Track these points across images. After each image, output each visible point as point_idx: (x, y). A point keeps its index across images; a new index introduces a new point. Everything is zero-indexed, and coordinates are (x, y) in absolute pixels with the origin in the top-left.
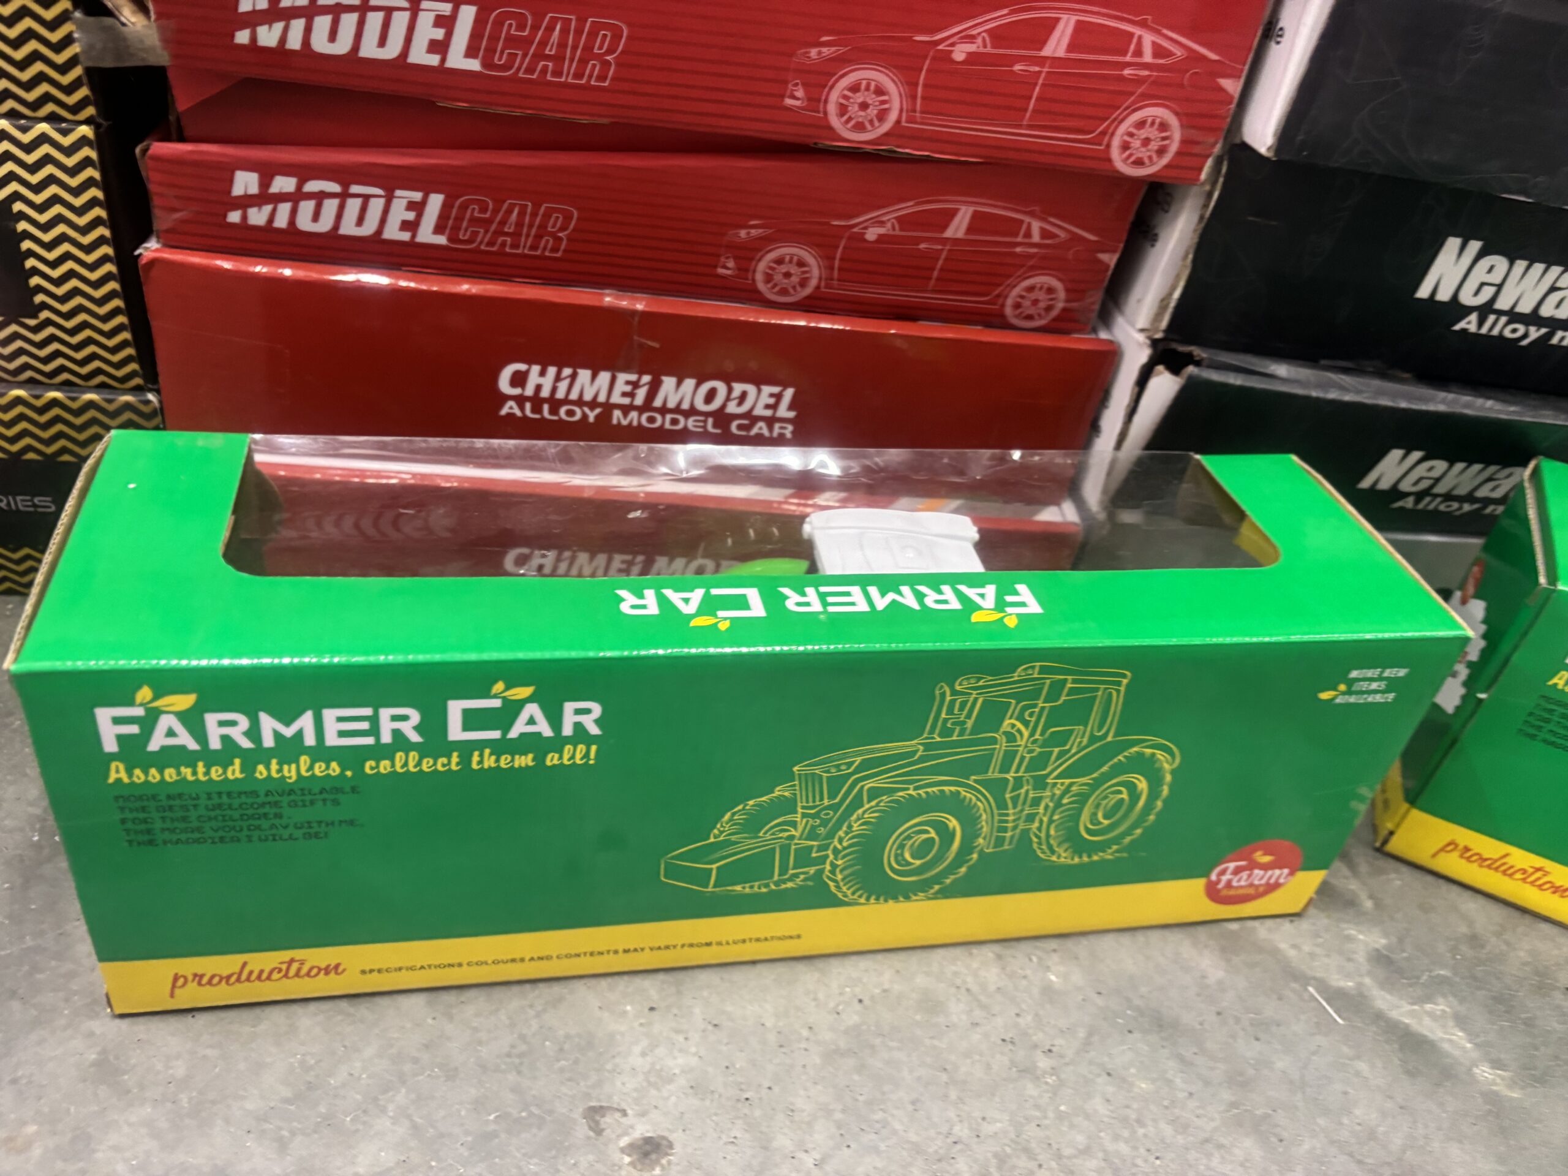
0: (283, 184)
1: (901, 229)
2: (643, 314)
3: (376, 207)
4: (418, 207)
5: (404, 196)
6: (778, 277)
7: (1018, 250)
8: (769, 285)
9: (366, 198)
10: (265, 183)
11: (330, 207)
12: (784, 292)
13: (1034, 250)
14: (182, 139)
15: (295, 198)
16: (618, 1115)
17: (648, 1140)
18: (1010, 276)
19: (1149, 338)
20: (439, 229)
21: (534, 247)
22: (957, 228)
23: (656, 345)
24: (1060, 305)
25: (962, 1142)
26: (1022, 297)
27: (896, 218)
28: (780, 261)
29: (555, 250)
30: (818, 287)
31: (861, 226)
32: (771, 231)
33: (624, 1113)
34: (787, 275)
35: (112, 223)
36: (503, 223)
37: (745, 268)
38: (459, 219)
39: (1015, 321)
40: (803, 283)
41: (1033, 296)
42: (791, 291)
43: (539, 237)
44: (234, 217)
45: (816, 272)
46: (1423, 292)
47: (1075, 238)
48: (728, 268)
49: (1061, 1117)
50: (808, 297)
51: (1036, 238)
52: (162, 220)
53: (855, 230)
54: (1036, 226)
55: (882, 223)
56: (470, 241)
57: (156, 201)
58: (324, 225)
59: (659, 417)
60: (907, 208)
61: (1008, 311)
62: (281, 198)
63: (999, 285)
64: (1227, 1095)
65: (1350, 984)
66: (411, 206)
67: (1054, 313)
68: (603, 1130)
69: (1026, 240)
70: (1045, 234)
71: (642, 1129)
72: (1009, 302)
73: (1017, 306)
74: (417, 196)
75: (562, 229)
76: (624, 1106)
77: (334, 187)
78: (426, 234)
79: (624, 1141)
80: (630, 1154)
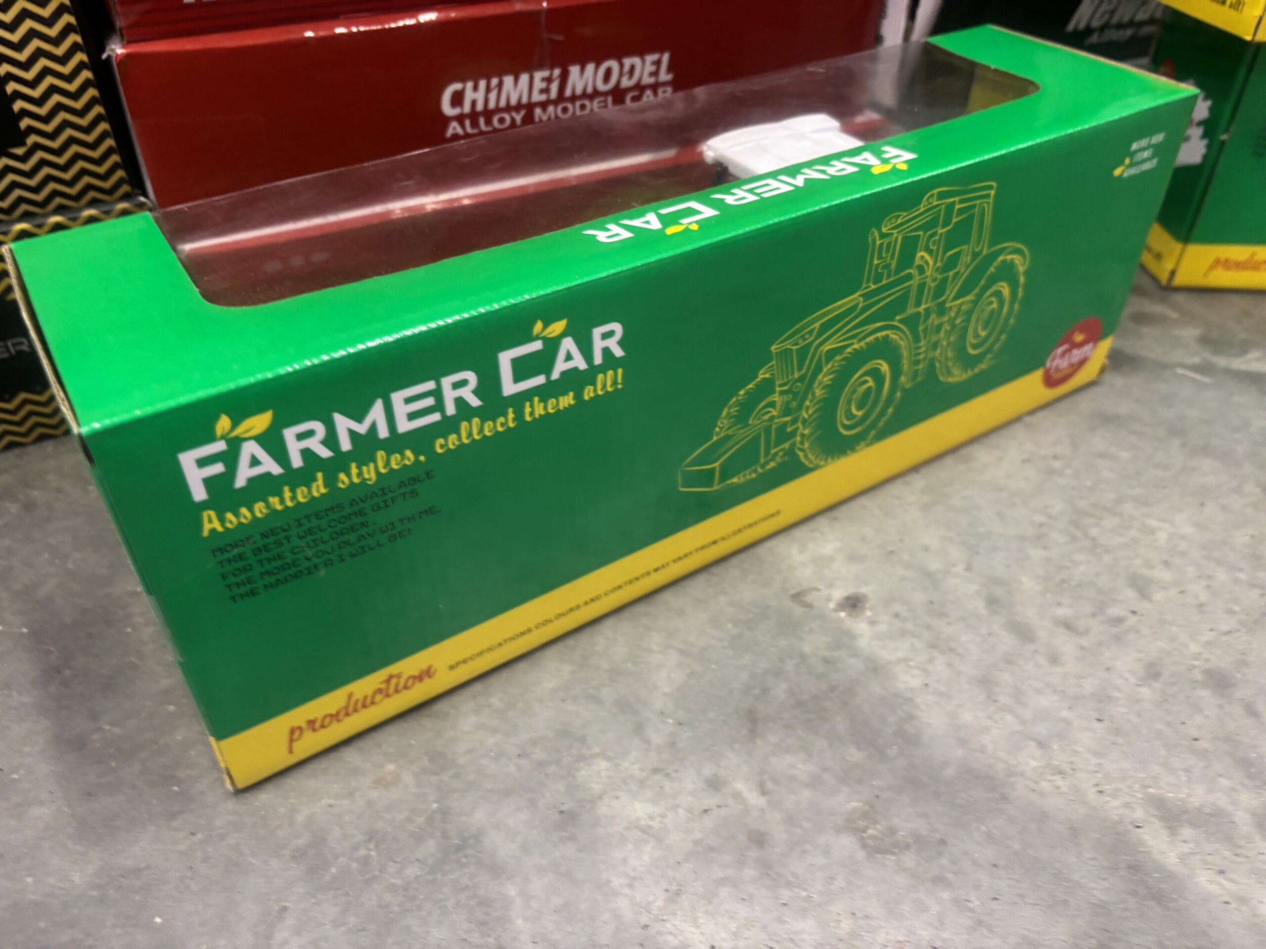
2: (549, 11)
16: (814, 593)
17: (848, 598)
23: (559, 38)
33: (818, 589)
52: (121, 16)
59: (570, 106)
64: (1176, 442)
65: (1198, 359)
68: (812, 606)
76: (814, 585)
79: (832, 605)
80: (842, 611)
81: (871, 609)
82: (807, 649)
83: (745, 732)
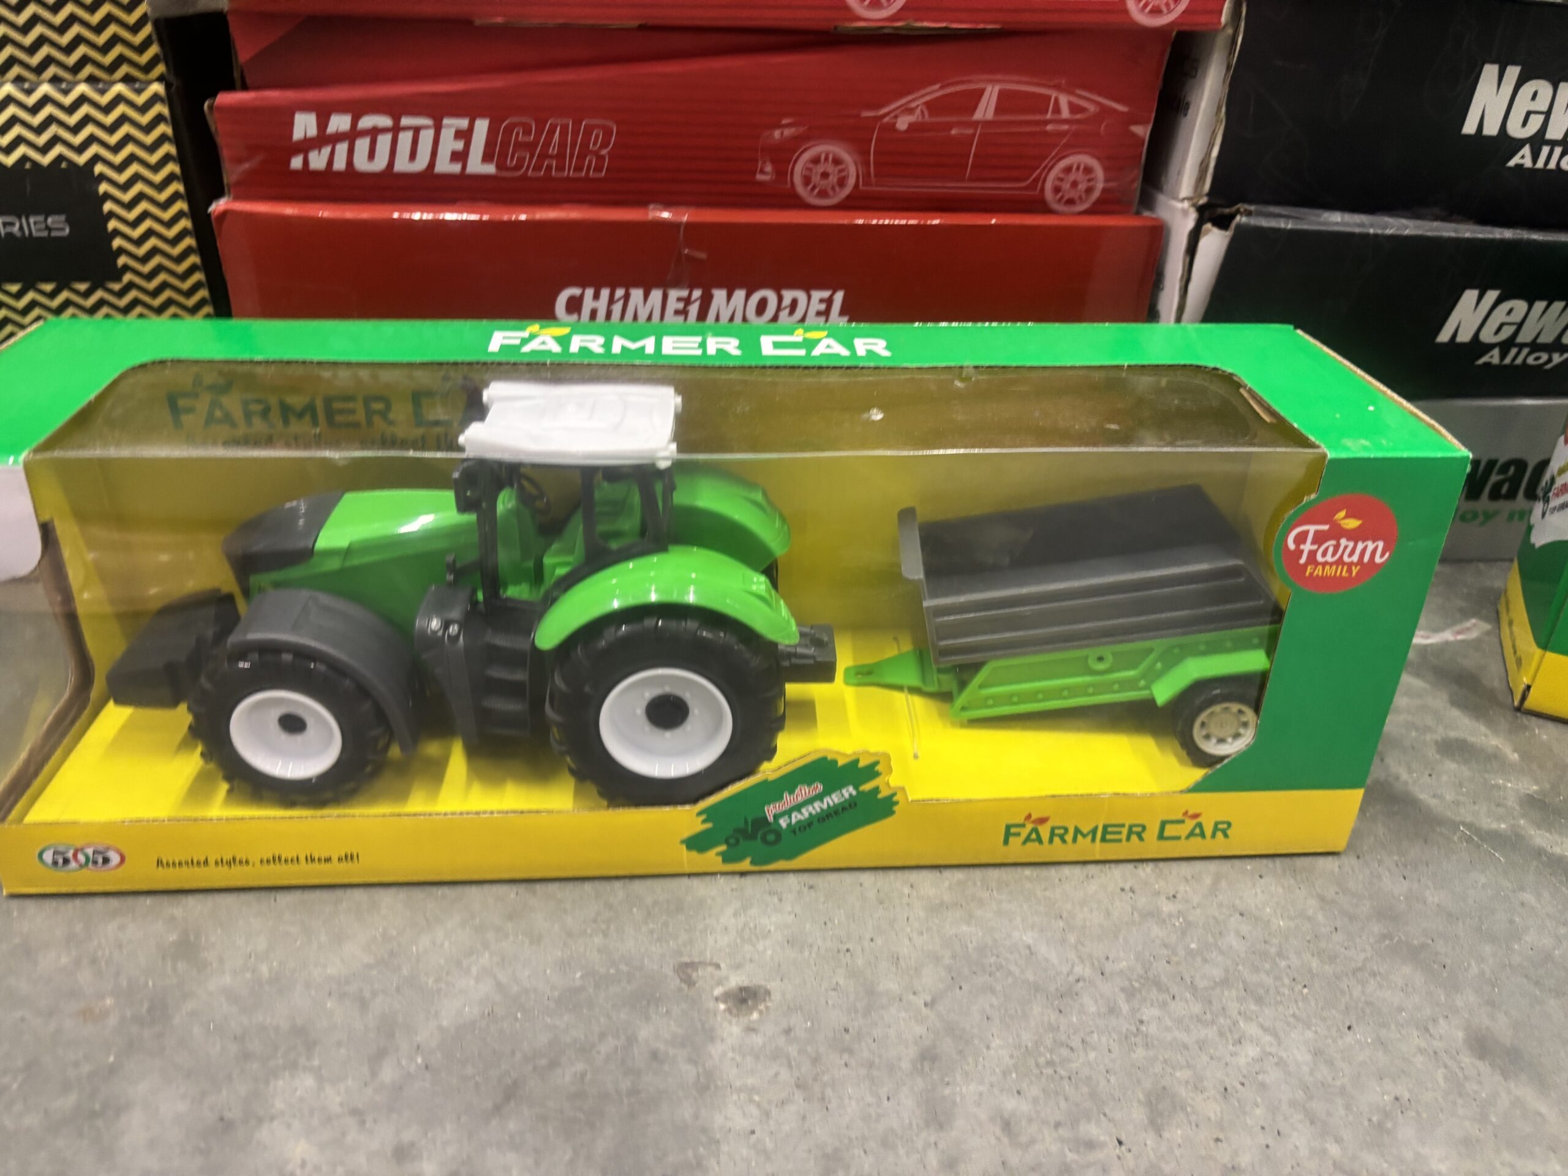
0: (339, 123)
1: (930, 115)
2: (689, 225)
3: (426, 138)
4: (465, 135)
5: (452, 124)
6: (816, 179)
7: (1049, 127)
8: (809, 188)
9: (417, 130)
10: (322, 124)
11: (384, 141)
12: (823, 194)
13: (1066, 127)
14: (245, 87)
15: (352, 136)
16: (710, 969)
17: (742, 989)
18: (1045, 158)
19: (1194, 205)
20: (487, 157)
21: (578, 169)
22: (986, 110)
23: (702, 255)
24: (1100, 186)
25: (1084, 980)
26: (1061, 180)
27: (927, 104)
28: (816, 161)
29: (598, 169)
30: (856, 185)
31: (892, 115)
32: (801, 130)
33: (718, 966)
34: (825, 175)
35: (185, 177)
36: (548, 143)
37: (783, 171)
38: (505, 144)
39: (1056, 206)
40: (842, 182)
41: (1072, 177)
42: (831, 193)
43: (582, 157)
44: (296, 163)
45: (852, 170)
46: (1469, 127)
47: (1105, 111)
48: (766, 174)
49: (1190, 953)
50: (848, 197)
51: (1065, 113)
52: (231, 173)
53: (886, 120)
54: (1064, 100)
55: (911, 111)
56: (518, 167)
57: (225, 153)
58: (380, 164)
60: (934, 92)
61: (1049, 195)
62: (338, 138)
63: (1035, 169)
64: (1376, 928)
65: (1503, 826)
66: (459, 134)
67: (1096, 194)
68: (694, 984)
69: (1056, 117)
70: (1074, 108)
71: (736, 980)
72: (1049, 186)
73: (1057, 190)
74: (464, 123)
75: (603, 146)
76: (715, 960)
77: (385, 121)
78: (476, 165)
79: (718, 991)
80: (725, 1002)
81: (761, 1012)
82: (644, 1033)
83: (489, 1105)
